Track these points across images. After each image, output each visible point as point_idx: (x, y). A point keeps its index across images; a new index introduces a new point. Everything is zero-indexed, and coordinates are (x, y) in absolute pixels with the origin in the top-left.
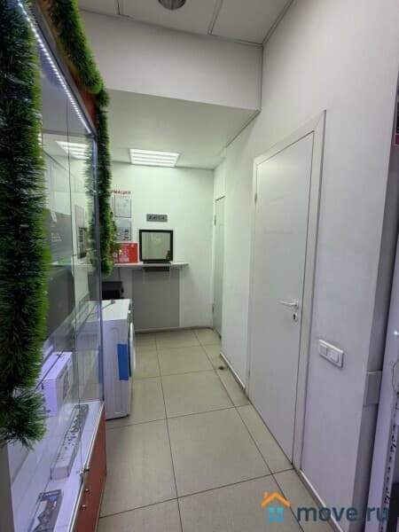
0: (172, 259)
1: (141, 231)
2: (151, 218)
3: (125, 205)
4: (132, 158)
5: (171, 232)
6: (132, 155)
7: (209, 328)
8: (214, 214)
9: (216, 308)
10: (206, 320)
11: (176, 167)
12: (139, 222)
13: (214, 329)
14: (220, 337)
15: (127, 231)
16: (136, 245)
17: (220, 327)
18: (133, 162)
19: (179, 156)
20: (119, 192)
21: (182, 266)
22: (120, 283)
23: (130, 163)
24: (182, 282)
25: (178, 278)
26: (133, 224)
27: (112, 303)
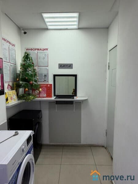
0: (76, 95)
1: (55, 76)
2: (62, 66)
3: (44, 58)
4: (48, 24)
5: (75, 76)
6: (46, 20)
7: (103, 146)
8: (108, 62)
9: (109, 133)
10: (101, 140)
11: (79, 29)
12: (54, 70)
13: (107, 148)
14: (112, 159)
15: (45, 76)
16: (51, 85)
17: (112, 147)
18: (49, 27)
19: (80, 15)
20: (40, 49)
21: (83, 101)
22: (40, 111)
23: (47, 29)
24: (83, 112)
25: (80, 109)
26: (49, 71)
27: (16, 134)
